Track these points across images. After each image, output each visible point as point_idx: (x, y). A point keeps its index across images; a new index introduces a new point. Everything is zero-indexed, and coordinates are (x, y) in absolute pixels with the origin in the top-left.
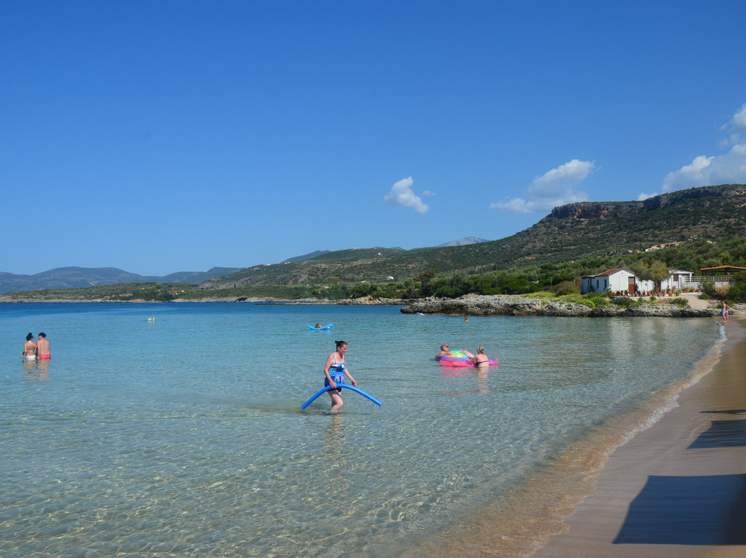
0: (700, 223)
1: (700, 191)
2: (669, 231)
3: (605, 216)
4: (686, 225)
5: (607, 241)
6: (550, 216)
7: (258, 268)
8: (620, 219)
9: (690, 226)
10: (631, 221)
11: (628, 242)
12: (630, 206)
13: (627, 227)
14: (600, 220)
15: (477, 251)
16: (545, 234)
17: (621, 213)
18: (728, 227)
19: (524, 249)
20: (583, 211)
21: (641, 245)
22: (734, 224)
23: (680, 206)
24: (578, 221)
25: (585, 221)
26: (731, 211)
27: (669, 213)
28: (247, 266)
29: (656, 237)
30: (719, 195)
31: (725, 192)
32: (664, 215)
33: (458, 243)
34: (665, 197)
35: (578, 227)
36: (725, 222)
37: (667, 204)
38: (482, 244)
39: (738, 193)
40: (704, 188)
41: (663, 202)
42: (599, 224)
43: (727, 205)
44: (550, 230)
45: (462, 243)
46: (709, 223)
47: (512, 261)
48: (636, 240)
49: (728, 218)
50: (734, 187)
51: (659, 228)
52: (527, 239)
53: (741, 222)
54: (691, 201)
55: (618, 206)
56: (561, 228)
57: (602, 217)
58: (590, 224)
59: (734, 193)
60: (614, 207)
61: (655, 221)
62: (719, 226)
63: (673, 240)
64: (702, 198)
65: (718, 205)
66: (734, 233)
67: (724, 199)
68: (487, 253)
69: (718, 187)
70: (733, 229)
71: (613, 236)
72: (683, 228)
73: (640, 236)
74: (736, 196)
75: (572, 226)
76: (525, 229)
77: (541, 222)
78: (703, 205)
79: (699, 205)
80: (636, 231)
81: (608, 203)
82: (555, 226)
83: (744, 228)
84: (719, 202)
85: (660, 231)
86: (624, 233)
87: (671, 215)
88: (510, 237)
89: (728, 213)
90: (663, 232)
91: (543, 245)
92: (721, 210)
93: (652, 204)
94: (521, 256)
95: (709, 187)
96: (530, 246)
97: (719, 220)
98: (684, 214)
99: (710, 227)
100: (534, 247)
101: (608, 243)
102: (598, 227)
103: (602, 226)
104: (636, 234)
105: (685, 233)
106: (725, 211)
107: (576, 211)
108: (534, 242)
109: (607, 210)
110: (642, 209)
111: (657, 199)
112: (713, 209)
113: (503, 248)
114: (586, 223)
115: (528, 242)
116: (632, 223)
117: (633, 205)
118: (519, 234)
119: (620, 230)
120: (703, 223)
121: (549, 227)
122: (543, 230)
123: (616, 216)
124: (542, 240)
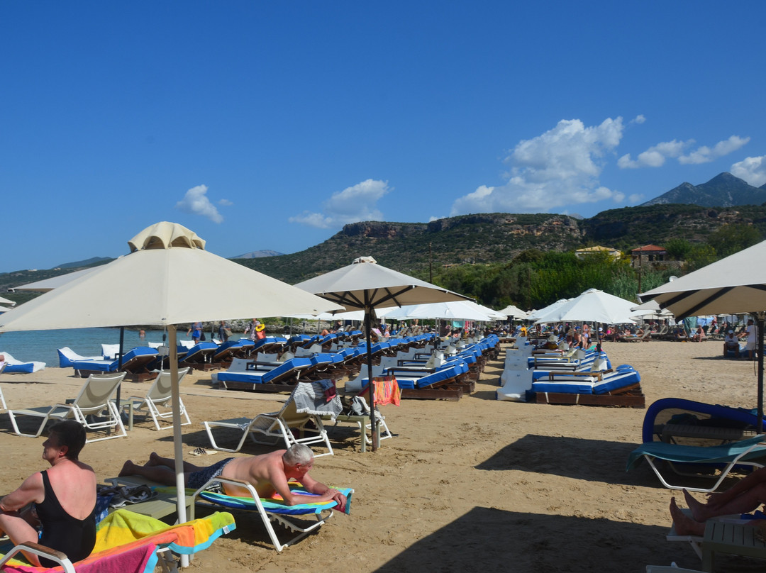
0: (474, 247)
1: (475, 217)
2: (446, 254)
3: (393, 236)
4: (462, 248)
5: (393, 260)
6: (341, 233)
7: (20, 274)
8: (406, 239)
9: (466, 250)
10: (415, 242)
11: (410, 262)
12: (415, 228)
13: (411, 247)
14: (388, 239)
15: (268, 264)
16: (335, 250)
17: (407, 234)
18: (497, 252)
19: (314, 265)
20: (373, 230)
21: (421, 265)
22: (502, 250)
23: (458, 230)
24: (367, 240)
25: (374, 240)
26: (500, 237)
27: (448, 236)
29: (436, 258)
30: (491, 222)
31: (496, 220)
32: (443, 238)
33: (253, 255)
34: (446, 221)
35: (366, 245)
36: (494, 247)
37: (447, 228)
38: (273, 258)
39: (507, 222)
40: (479, 214)
41: (444, 225)
42: (387, 243)
43: (497, 232)
44: (340, 247)
45: (257, 256)
46: (481, 247)
47: (301, 276)
48: (417, 261)
49: (498, 243)
50: (504, 216)
51: (438, 250)
52: (317, 254)
53: (508, 248)
54: (467, 226)
55: (404, 227)
56: (351, 245)
57: (389, 236)
58: (379, 242)
59: (503, 221)
60: (401, 227)
61: (436, 243)
62: (490, 251)
63: (450, 262)
64: (476, 224)
65: (490, 232)
66: (501, 258)
67: (495, 226)
68: (278, 267)
69: (491, 214)
70: (501, 254)
71: (398, 256)
72: (459, 251)
73: (422, 257)
74: (505, 224)
75: (361, 244)
76: (316, 245)
77: (333, 238)
78: (477, 231)
79: (473, 230)
80: (418, 252)
81: (396, 224)
82: (345, 243)
83: (510, 254)
84: (491, 228)
85: (440, 252)
86: (408, 254)
87: (450, 239)
88: (302, 252)
89: (498, 239)
90: (442, 254)
91: (333, 261)
92: (491, 237)
93: (435, 227)
94: (310, 272)
95: (483, 214)
96: (320, 261)
97: (490, 245)
98: (460, 238)
99: (482, 252)
100: (324, 263)
101: (393, 262)
102: (386, 246)
103: (390, 245)
104: (419, 254)
105: (460, 256)
106: (496, 237)
107: (365, 229)
108: (325, 258)
109: (395, 230)
110: (426, 231)
111: (439, 222)
112: (485, 234)
113: (293, 263)
114: (374, 241)
115: (318, 258)
116: (416, 244)
117: (417, 226)
118: (310, 249)
119: (405, 250)
120: (476, 247)
121: (340, 244)
122: (334, 246)
123: (402, 236)
124: (332, 257)
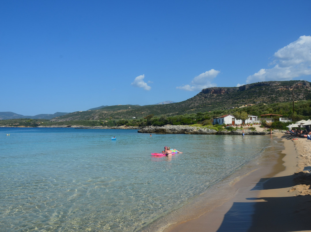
0: (261, 97)
1: (261, 83)
2: (249, 100)
3: (223, 93)
4: (255, 97)
5: (224, 103)
6: (201, 93)
7: (76, 113)
8: (229, 94)
9: (257, 98)
10: (234, 95)
11: (232, 104)
12: (233, 89)
13: (232, 97)
14: (221, 95)
15: (171, 107)
16: (199, 100)
17: (230, 92)
18: (272, 98)
19: (190, 106)
20: (215, 91)
21: (237, 105)
22: (274, 97)
23: (253, 89)
24: (212, 95)
25: (215, 95)
26: (273, 92)
27: (249, 92)
28: (72, 112)
29: (244, 102)
30: (269, 85)
31: (271, 84)
32: (247, 93)
33: (163, 103)
34: (247, 86)
35: (212, 97)
36: (271, 96)
37: (248, 88)
38: (173, 104)
39: (276, 85)
40: (263, 82)
41: (247, 88)
42: (221, 96)
43: (272, 89)
44: (201, 99)
45: (165, 103)
46: (265, 96)
47: (185, 111)
48: (235, 103)
49: (272, 94)
50: (275, 82)
51: (245, 98)
52: (191, 102)
53: (277, 96)
54: (257, 87)
55: (228, 89)
56: (206, 97)
57: (222, 93)
58: (217, 96)
59: (274, 84)
60: (227, 89)
61: (243, 95)
62: (269, 98)
63: (250, 103)
64: (262, 87)
65: (268, 89)
66: (274, 101)
67: (271, 87)
68: (175, 108)
69: (268, 82)
70: (274, 99)
71: (226, 101)
72: (254, 99)
73: (237, 101)
74: (275, 86)
75: (210, 97)
76: (191, 98)
77: (197, 95)
78: (262, 89)
79: (261, 89)
80: (236, 99)
81: (225, 88)
82: (203, 97)
83: (278, 99)
84: (269, 88)
85: (245, 99)
86: (231, 100)
87: (250, 93)
88: (185, 101)
89: (272, 93)
90: (246, 100)
91: (198, 104)
92: (269, 92)
93: (242, 88)
94: (189, 109)
95: (265, 82)
96: (193, 105)
97: (269, 95)
98: (255, 93)
99: (265, 98)
100: (194, 105)
101: (224, 104)
102: (221, 97)
103: (222, 97)
104: (236, 100)
105: (255, 100)
106: (271, 92)
107: (211, 91)
108: (194, 103)
109: (224, 90)
110: (238, 90)
111: (244, 86)
112: (266, 91)
113: (181, 106)
114: (215, 96)
115: (192, 103)
116: (234, 96)
117: (234, 88)
118: (188, 100)
119: (229, 99)
120: (262, 96)
121: (201, 97)
122: (198, 98)
123: (228, 93)
124: (197, 103)
